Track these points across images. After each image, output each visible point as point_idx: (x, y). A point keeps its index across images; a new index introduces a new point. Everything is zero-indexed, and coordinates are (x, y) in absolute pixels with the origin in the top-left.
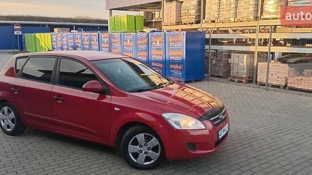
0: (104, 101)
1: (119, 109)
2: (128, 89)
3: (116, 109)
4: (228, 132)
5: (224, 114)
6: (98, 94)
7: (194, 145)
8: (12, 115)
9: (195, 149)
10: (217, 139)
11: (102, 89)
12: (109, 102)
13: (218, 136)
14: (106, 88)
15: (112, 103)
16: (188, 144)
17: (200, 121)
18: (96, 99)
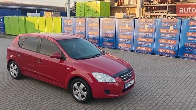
0: (62, 64)
1: (69, 69)
2: (76, 58)
3: (68, 68)
5: (131, 74)
6: (60, 60)
8: (16, 67)
9: (110, 93)
10: (124, 88)
11: (61, 57)
12: (65, 65)
13: (125, 86)
14: (64, 56)
15: (67, 65)
16: (105, 90)
17: (113, 78)
18: (58, 62)
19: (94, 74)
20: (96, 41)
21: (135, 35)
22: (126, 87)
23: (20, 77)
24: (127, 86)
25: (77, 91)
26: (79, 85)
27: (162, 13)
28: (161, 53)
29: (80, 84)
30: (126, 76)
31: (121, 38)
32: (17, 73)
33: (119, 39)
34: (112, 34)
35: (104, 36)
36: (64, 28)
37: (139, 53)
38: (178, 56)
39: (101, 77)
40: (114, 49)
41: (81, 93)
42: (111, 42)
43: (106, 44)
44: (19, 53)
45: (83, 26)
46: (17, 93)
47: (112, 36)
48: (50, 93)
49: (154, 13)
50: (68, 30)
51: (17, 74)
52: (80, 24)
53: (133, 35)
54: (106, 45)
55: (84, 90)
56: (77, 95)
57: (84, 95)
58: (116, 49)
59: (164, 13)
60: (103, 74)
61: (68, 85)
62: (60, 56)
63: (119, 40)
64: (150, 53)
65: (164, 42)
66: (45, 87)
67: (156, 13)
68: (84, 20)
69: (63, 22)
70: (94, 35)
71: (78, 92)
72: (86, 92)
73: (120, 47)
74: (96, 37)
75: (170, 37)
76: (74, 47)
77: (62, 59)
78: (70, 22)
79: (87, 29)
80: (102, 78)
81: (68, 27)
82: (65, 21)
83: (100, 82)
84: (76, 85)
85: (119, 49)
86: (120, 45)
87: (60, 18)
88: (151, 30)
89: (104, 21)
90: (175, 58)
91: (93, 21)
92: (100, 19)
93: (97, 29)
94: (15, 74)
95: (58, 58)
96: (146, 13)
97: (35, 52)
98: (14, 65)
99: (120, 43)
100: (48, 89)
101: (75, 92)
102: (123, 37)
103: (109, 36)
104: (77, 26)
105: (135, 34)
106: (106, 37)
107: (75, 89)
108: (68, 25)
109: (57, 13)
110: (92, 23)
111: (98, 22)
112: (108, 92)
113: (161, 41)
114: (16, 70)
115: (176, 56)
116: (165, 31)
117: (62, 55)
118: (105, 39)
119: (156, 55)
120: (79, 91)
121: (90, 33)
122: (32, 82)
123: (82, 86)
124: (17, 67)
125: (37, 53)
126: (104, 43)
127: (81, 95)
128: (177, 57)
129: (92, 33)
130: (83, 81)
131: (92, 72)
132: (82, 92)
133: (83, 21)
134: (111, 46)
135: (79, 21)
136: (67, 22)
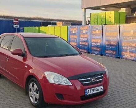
1: (27, 67)
7: (62, 96)
10: (84, 95)
13: (85, 92)
16: (57, 94)
17: (69, 79)
20: (99, 49)
24: (90, 92)
25: (31, 92)
29: (34, 84)
30: (90, 79)
31: (125, 46)
33: (123, 46)
34: (115, 41)
35: (107, 43)
36: (70, 36)
40: (117, 58)
41: (34, 95)
42: (113, 50)
43: (109, 52)
45: (87, 34)
47: (115, 44)
50: (73, 38)
52: (84, 32)
54: (109, 54)
56: (32, 97)
58: (119, 58)
60: (57, 74)
63: (123, 48)
69: (69, 30)
70: (97, 42)
72: (38, 95)
73: (123, 56)
74: (99, 44)
78: (75, 30)
79: (91, 36)
81: (73, 35)
82: (71, 30)
83: (51, 83)
84: (31, 85)
85: (122, 58)
86: (123, 53)
87: (67, 26)
89: (107, 28)
91: (96, 28)
92: (103, 25)
93: (100, 36)
99: (124, 51)
102: (127, 44)
103: (112, 43)
104: (82, 34)
106: (108, 45)
107: (30, 90)
108: (74, 33)
110: (95, 31)
111: (101, 29)
118: (108, 47)
121: (93, 40)
123: (36, 87)
126: (107, 52)
129: (95, 41)
132: (36, 93)
133: (86, 28)
134: (114, 54)
135: (83, 29)
136: (72, 30)
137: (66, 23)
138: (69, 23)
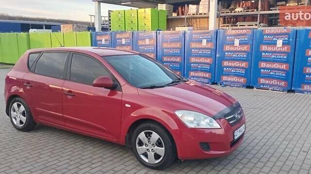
0: (115, 97)
1: (129, 106)
3: (127, 105)
4: (244, 133)
5: (240, 114)
6: (110, 90)
7: (208, 146)
8: (22, 108)
9: (209, 149)
10: (232, 140)
11: (113, 85)
12: (120, 98)
13: (234, 136)
14: (118, 84)
15: (124, 99)
16: (201, 143)
17: (215, 119)
18: (106, 95)
19: (179, 114)
21: (219, 57)
22: (236, 138)
23: (31, 126)
24: (237, 134)
25: (144, 147)
26: (148, 135)
27: (249, 25)
28: (263, 84)
29: (152, 133)
30: (235, 116)
32: (24, 119)
33: (191, 63)
37: (226, 85)
38: (293, 88)
39: (192, 119)
41: (152, 149)
44: (28, 82)
45: (128, 45)
46: (28, 154)
48: (91, 153)
49: (237, 26)
51: (24, 122)
52: (124, 42)
53: (214, 57)
55: (159, 144)
56: (146, 155)
57: (160, 154)
59: (253, 25)
61: (126, 136)
62: (111, 82)
63: (191, 66)
64: (243, 86)
65: (268, 66)
66: (80, 143)
67: (240, 26)
68: (129, 35)
69: (94, 39)
71: (147, 148)
72: (164, 148)
75: (277, 58)
76: (131, 70)
77: (114, 88)
78: (107, 38)
79: (136, 49)
80: (194, 120)
83: (191, 128)
84: (142, 136)
87: (89, 33)
88: (245, 48)
89: (165, 36)
90: (286, 92)
92: (158, 31)
93: (153, 49)
94: (21, 122)
95: (106, 86)
96: (224, 26)
97: (61, 79)
98: (19, 106)
99: (192, 70)
100: (85, 147)
101: (140, 149)
104: (119, 45)
105: (217, 56)
106: (168, 62)
107: (141, 143)
108: (103, 43)
109: (82, 27)
111: (154, 37)
112: (207, 145)
113: (263, 65)
114: (23, 114)
115: (289, 89)
116: (270, 49)
117: (113, 81)
119: (255, 89)
120: (150, 147)
122: (53, 136)
123: (155, 136)
124: (24, 109)
125: (63, 81)
127: (153, 153)
128: (290, 91)
130: (157, 127)
131: (175, 111)
132: (156, 147)
135: (121, 37)
136: (101, 38)
137: (80, 27)
138: (83, 26)
